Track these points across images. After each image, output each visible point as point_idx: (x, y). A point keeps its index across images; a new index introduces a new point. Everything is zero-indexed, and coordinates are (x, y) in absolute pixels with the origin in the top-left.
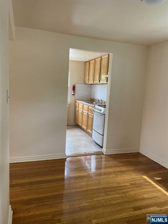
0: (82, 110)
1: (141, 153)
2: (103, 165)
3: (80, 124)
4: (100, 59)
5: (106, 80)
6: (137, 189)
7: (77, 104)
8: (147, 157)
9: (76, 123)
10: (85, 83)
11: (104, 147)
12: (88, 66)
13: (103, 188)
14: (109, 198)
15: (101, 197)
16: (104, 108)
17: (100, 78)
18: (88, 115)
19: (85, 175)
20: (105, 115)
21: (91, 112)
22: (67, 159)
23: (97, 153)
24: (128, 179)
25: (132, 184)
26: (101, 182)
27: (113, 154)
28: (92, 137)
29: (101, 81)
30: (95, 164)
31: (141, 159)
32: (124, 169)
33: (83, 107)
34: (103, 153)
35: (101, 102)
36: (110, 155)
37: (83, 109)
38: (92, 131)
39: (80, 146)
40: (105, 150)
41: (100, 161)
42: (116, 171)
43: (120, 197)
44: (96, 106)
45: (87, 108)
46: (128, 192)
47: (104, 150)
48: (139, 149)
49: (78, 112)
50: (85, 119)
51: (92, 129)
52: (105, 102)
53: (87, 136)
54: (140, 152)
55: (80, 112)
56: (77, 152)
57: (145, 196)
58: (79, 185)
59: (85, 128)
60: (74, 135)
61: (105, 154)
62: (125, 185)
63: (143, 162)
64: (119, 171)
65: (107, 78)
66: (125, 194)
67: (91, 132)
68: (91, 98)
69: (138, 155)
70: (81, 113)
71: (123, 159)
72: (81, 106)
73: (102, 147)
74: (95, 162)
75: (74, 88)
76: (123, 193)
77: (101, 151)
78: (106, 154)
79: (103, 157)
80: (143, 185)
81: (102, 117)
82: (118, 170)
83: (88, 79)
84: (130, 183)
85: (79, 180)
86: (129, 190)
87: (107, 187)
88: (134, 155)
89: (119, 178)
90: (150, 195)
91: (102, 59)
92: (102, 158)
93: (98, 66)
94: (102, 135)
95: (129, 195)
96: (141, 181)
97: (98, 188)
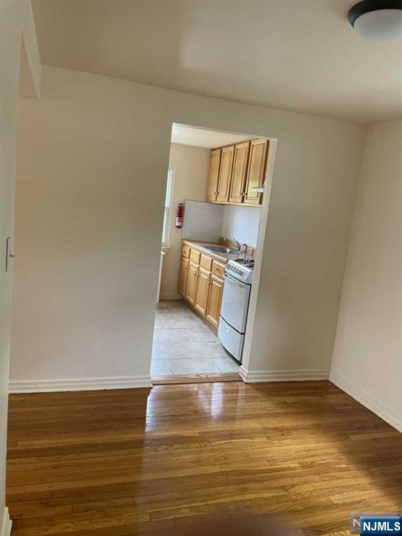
0: (198, 266)
1: (333, 381)
2: (237, 410)
3: (192, 300)
4: (246, 145)
5: (258, 199)
6: (317, 478)
7: (186, 250)
8: (346, 394)
9: (182, 296)
10: (208, 201)
11: (243, 362)
12: (216, 159)
13: (235, 471)
14: (248, 500)
15: (227, 497)
16: (249, 267)
17: (244, 191)
18: (211, 279)
19: (194, 435)
20: (250, 285)
21: (217, 273)
22: (152, 390)
23: (226, 377)
24: (297, 452)
25: (304, 466)
26: (231, 455)
27: (264, 383)
28: (217, 335)
29: (245, 201)
30: (221, 406)
31: (332, 399)
32: (288, 423)
33: (199, 258)
34: (241, 378)
35: (243, 248)
36: (258, 383)
37: (199, 264)
38: (218, 319)
39: (187, 356)
40: (247, 372)
41: (233, 400)
42: (269, 429)
43: (273, 497)
44: (231, 262)
45: (210, 262)
46: (293, 486)
47: (244, 371)
48: (329, 372)
49: (188, 269)
50: (203, 289)
51: (217, 316)
52: (253, 250)
53: (206, 332)
54: (330, 379)
55: (193, 269)
56: (179, 372)
57: (336, 499)
58: (178, 460)
59: (202, 310)
60: (173, 327)
61: (244, 380)
62: (287, 466)
63: (338, 408)
64: (277, 429)
65: (262, 194)
66: (286, 491)
67: (216, 322)
68: (221, 237)
69: (325, 387)
70: (195, 275)
71: (289, 395)
72: (194, 257)
73: (239, 363)
74: (221, 402)
75: (181, 212)
76: (283, 487)
77: (237, 374)
78: (248, 381)
79: (240, 388)
80: (332, 469)
81: (245, 290)
82: (274, 426)
83: (215, 191)
84: (302, 461)
85: (177, 449)
86: (296, 480)
87: (243, 468)
88: (317, 388)
89: (275, 448)
90: (348, 496)
91: (253, 146)
92: (237, 391)
93: (241, 162)
94: (241, 334)
95: (296, 494)
96: (328, 457)
97: (221, 472)
